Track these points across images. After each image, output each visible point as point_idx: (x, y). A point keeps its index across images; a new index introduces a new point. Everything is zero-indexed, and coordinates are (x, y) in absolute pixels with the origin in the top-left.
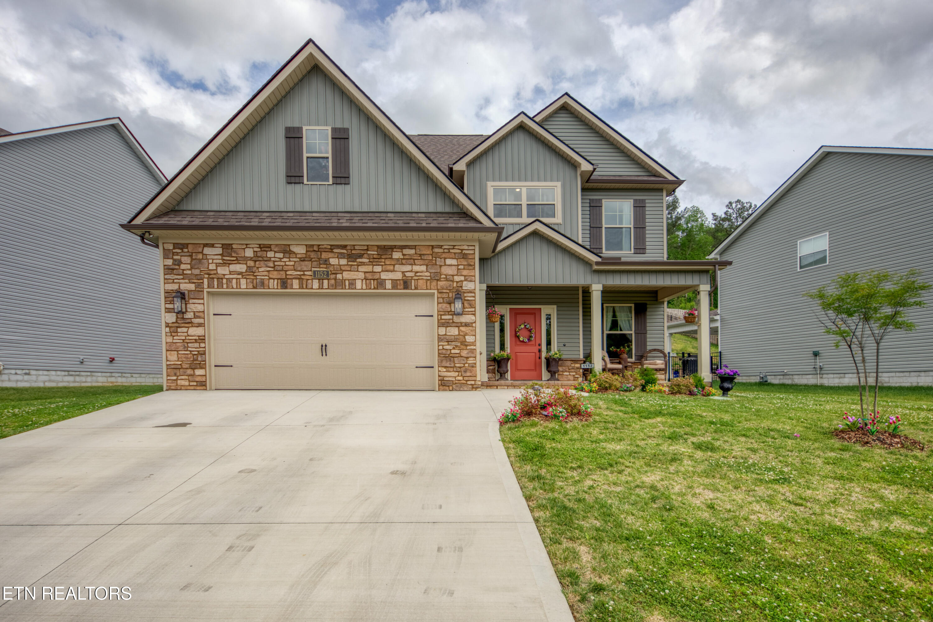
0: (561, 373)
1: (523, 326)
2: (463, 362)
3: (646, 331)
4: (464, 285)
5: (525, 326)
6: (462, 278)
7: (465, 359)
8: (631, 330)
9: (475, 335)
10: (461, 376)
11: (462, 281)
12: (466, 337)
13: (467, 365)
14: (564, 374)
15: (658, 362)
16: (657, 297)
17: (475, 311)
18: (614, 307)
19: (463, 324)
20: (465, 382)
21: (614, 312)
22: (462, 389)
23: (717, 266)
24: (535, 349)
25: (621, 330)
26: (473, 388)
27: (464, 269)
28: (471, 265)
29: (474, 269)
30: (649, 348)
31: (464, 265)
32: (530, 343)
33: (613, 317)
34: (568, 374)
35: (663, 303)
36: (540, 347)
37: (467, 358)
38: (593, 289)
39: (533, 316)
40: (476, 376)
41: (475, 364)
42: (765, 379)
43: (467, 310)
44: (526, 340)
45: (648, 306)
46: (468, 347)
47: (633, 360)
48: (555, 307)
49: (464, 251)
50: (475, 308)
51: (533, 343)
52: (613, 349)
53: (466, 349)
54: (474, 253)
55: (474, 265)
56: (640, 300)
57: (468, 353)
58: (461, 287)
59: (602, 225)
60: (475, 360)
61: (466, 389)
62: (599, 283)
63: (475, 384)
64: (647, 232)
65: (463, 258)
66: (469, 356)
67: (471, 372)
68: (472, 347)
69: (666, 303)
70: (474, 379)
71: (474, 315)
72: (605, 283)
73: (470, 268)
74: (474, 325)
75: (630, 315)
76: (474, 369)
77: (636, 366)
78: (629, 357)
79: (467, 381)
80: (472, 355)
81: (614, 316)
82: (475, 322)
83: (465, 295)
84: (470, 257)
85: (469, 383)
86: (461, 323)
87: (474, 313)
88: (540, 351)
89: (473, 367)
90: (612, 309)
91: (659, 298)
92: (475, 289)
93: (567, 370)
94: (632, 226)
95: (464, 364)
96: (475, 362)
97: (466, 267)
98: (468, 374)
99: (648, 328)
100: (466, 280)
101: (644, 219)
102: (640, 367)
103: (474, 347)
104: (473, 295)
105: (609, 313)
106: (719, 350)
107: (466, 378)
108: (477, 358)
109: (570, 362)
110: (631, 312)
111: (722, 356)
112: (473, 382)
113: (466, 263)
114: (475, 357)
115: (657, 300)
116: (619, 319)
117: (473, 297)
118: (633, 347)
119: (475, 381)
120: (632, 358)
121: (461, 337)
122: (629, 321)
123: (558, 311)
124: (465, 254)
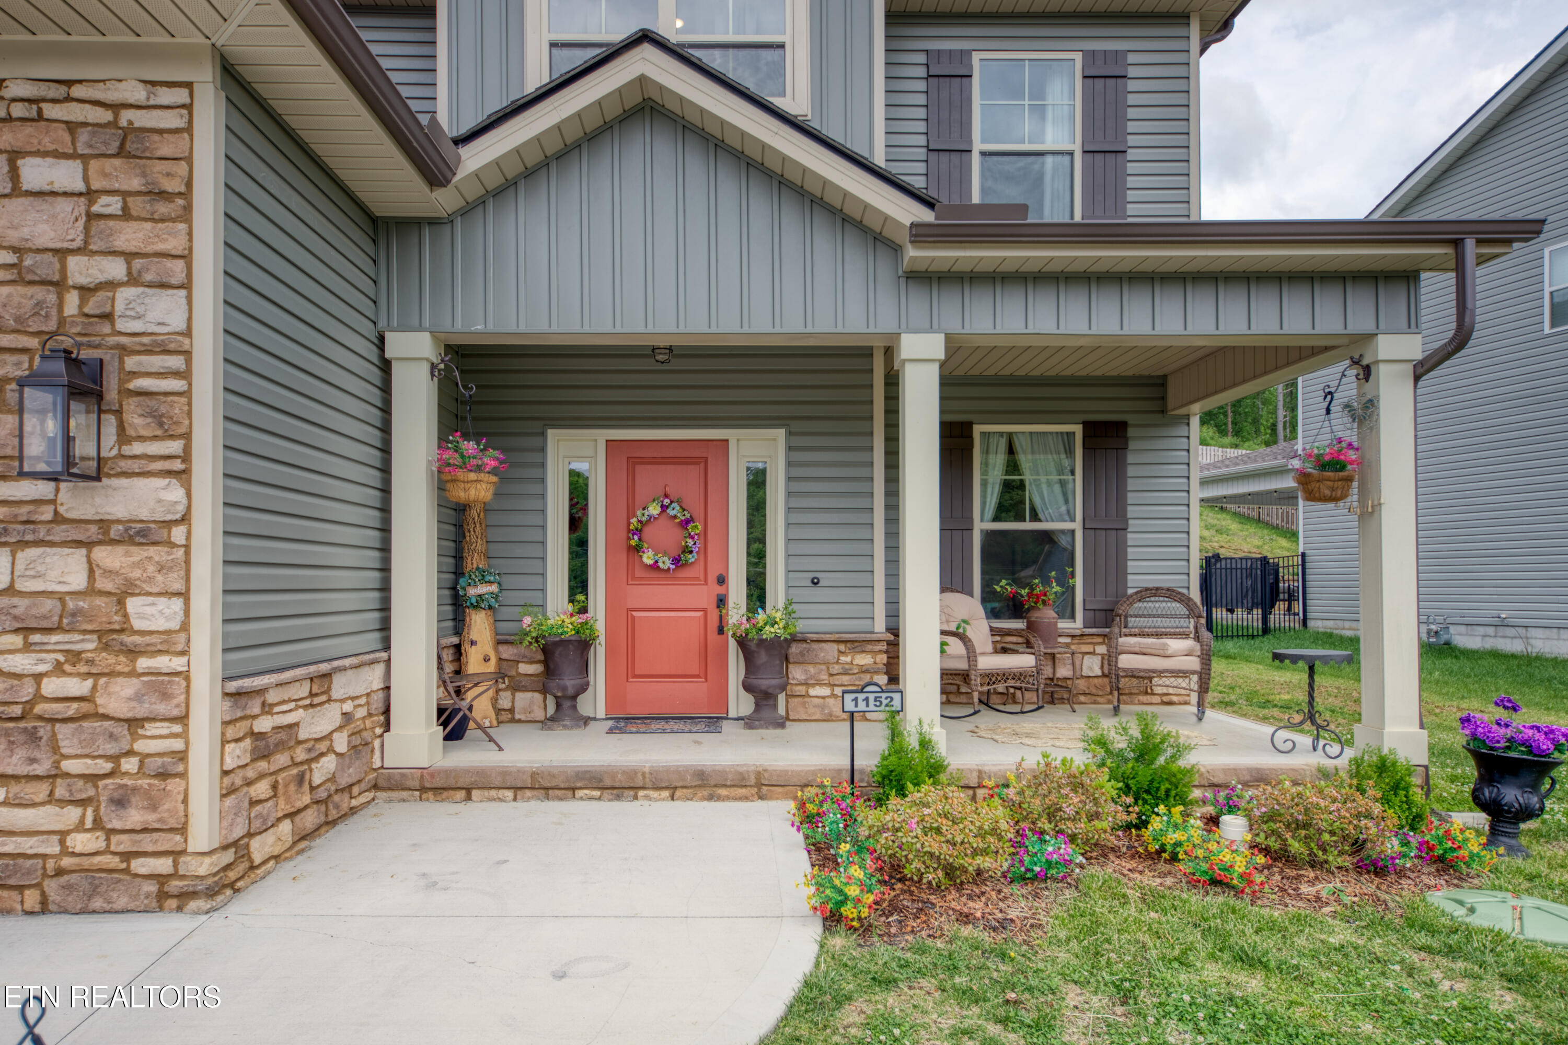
0: (801, 690)
1: (654, 510)
2: (111, 748)
3: (1126, 521)
4: (119, 307)
5: (664, 508)
6: (116, 269)
7: (121, 730)
8: (1073, 520)
9: (185, 595)
10: (98, 824)
11: (111, 285)
12: (133, 605)
13: (130, 765)
14: (812, 692)
15: (1176, 645)
16: (1163, 398)
17: (186, 457)
18: (1010, 437)
19: (115, 531)
20: (113, 862)
21: (1011, 451)
22: (97, 903)
23: (1470, 243)
24: (704, 596)
25: (1035, 517)
26: (162, 896)
27: (126, 215)
28: (163, 195)
29: (186, 215)
30: (1134, 582)
31: (125, 194)
32: (684, 573)
33: (1007, 473)
34: (826, 691)
35: (1185, 420)
36: (720, 590)
37: (134, 723)
38: (904, 355)
39: (694, 471)
40: (182, 830)
41: (182, 756)
42: (1444, 637)
43: (137, 448)
44: (666, 563)
45: (1131, 432)
46: (143, 663)
47: (1079, 623)
48: (781, 433)
49: (126, 116)
50: (187, 437)
51: (696, 572)
52: (1003, 586)
53: (133, 674)
54: (189, 129)
55: (187, 194)
56: (1106, 412)
57: (138, 697)
58: (108, 317)
59: (970, 142)
60: (184, 735)
61: (122, 902)
62: (931, 329)
63: (175, 875)
64: (1131, 168)
65: (121, 152)
66: (140, 711)
67: (153, 807)
68: (163, 663)
69: (1195, 422)
70: (174, 841)
71: (183, 475)
72: (955, 327)
73: (163, 208)
74: (178, 534)
75: (1066, 463)
76: (174, 785)
77: (1089, 648)
78: (1061, 615)
79: (127, 856)
80: (162, 708)
81: (1013, 466)
82: (185, 519)
83: (131, 363)
84: (165, 151)
85: (140, 866)
86: (104, 524)
87: (178, 465)
88: (722, 602)
89: (164, 775)
90: (1003, 443)
91: (1171, 403)
92: (188, 333)
93: (824, 677)
94: (1077, 148)
95: (115, 759)
96: (178, 745)
97: (137, 205)
98: (135, 817)
99: (1131, 511)
100: (133, 280)
101: (1120, 119)
102: (1101, 649)
103: (177, 663)
104: (176, 362)
105: (992, 457)
106: (1301, 550)
107: (122, 843)
108: (193, 721)
109: (835, 646)
110: (1070, 452)
111: (1308, 565)
112: (163, 865)
113: (135, 184)
114: (183, 719)
115: (1163, 411)
116: (1028, 477)
117: (176, 374)
118: (1078, 582)
119: (176, 854)
120: (1073, 617)
121: (100, 601)
122: (1063, 483)
123: (790, 449)
124: (130, 131)
